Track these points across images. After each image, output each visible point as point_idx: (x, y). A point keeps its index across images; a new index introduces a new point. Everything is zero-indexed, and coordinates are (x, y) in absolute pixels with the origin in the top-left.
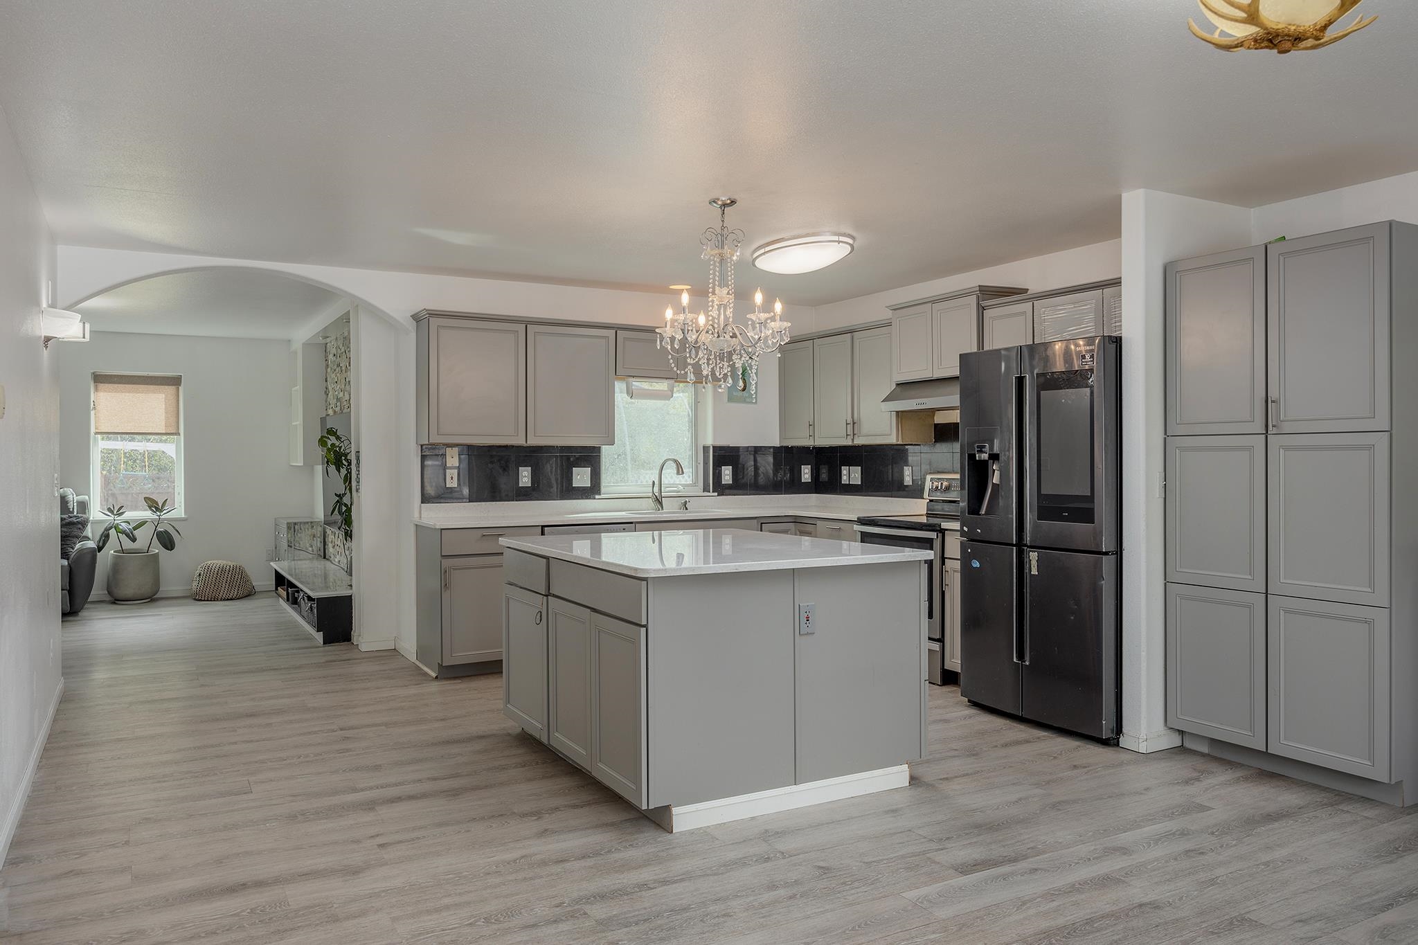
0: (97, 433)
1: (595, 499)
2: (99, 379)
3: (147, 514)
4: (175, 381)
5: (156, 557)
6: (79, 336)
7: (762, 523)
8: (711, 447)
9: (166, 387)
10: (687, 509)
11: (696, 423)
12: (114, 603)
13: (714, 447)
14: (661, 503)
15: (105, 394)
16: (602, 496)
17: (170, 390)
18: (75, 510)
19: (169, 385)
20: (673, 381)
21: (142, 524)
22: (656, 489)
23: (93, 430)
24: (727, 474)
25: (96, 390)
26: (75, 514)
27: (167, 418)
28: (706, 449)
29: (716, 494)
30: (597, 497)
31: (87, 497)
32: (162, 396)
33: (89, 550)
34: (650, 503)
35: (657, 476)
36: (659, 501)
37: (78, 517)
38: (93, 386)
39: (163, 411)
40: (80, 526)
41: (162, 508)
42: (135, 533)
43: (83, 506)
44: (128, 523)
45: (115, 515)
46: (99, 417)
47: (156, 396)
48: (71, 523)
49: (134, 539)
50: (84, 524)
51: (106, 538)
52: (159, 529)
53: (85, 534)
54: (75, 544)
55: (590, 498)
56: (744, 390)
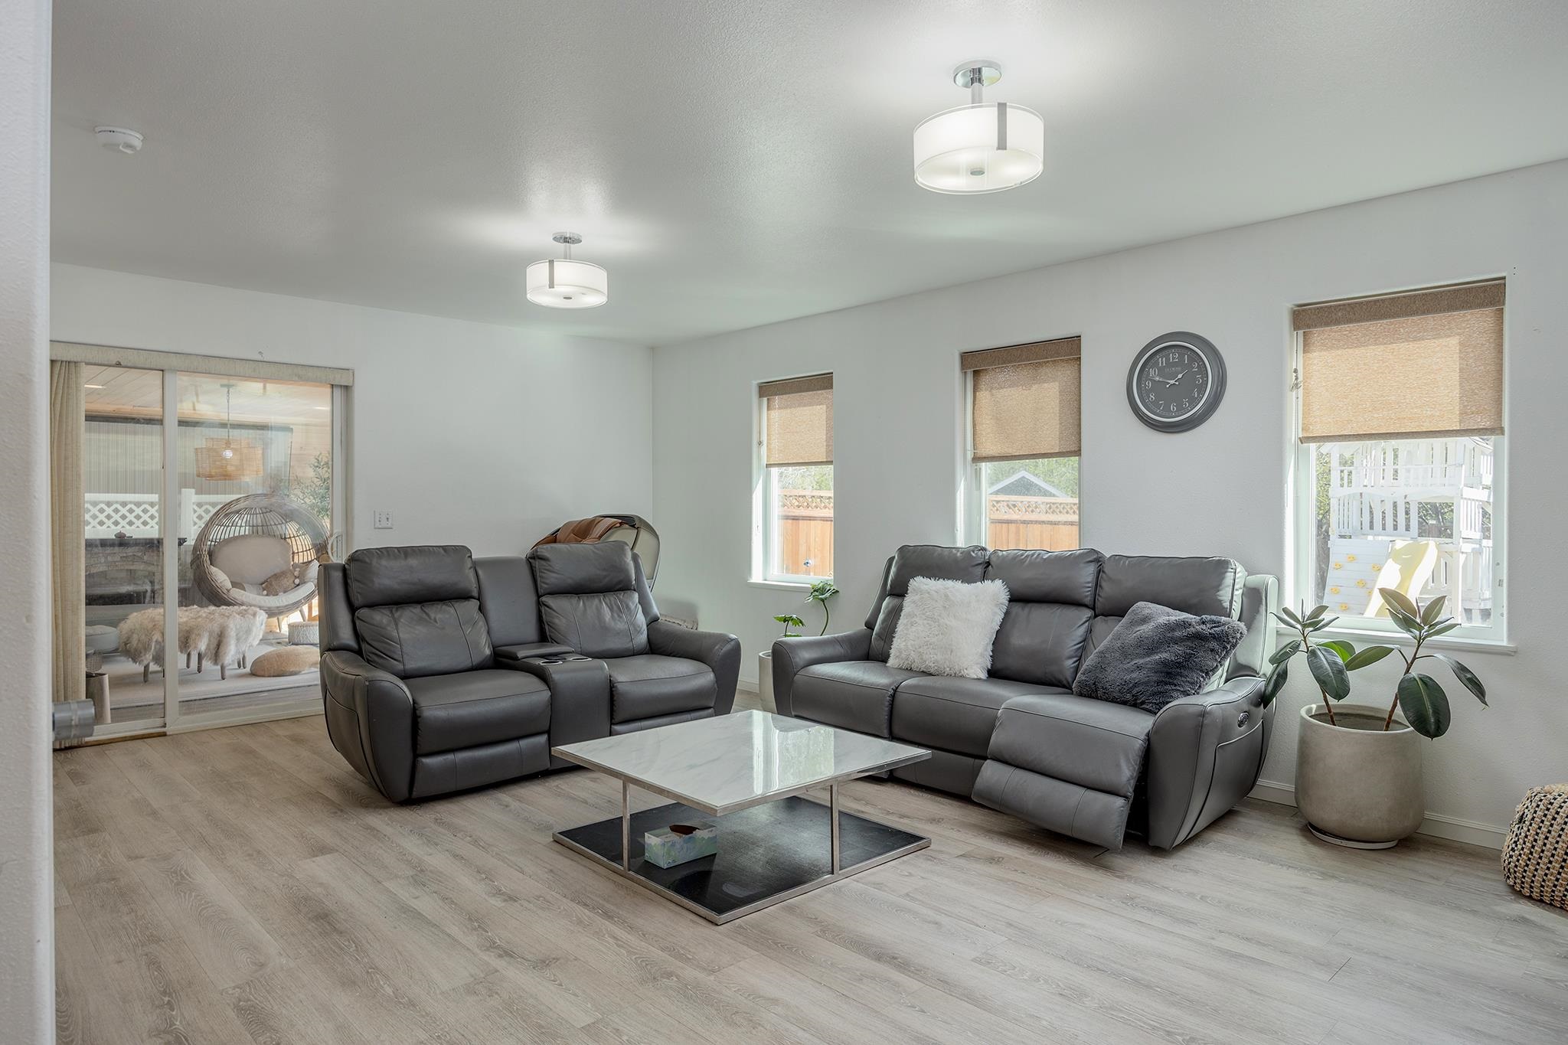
0: (1302, 440)
2: (1310, 319)
3: (1396, 635)
5: (1407, 746)
9: (1467, 314)
15: (1325, 351)
17: (1477, 320)
18: (1234, 608)
19: (1476, 307)
21: (1377, 653)
23: (1293, 433)
25: (1307, 347)
26: (1236, 614)
27: (1470, 395)
31: (1270, 578)
32: (1454, 342)
33: (1202, 703)
37: (1218, 624)
38: (1291, 341)
39: (1456, 376)
40: (1214, 644)
41: (1425, 620)
42: (1352, 676)
43: (1255, 598)
44: (1345, 646)
45: (1304, 626)
46: (1307, 405)
47: (1443, 341)
48: (1199, 637)
49: (1341, 692)
50: (1224, 641)
51: (1281, 677)
52: (1414, 673)
53: (1241, 654)
54: (1197, 688)
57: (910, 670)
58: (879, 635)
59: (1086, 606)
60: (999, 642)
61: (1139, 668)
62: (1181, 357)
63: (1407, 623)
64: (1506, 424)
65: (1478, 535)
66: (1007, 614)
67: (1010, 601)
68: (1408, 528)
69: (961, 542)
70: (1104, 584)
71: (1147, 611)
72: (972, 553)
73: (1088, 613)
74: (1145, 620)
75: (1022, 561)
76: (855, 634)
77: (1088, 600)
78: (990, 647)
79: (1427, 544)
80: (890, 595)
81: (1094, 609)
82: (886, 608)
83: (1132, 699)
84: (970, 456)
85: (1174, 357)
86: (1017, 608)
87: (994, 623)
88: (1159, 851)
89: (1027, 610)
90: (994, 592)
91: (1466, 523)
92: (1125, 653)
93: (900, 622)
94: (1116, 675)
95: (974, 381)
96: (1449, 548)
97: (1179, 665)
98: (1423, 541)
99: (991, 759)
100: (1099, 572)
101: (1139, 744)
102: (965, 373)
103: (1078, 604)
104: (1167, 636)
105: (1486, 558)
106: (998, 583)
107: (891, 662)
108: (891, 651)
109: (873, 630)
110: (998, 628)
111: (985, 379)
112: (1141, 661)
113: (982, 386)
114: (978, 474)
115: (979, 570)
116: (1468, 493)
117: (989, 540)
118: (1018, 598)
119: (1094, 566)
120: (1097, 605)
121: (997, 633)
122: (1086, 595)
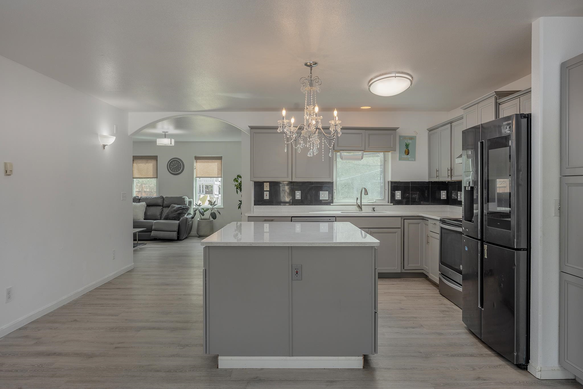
0: (196, 177)
1: (331, 205)
2: (197, 158)
3: (210, 206)
4: (220, 158)
5: (212, 221)
6: (169, 144)
7: (404, 219)
8: (390, 182)
9: (218, 160)
10: (374, 211)
11: (384, 171)
12: (199, 237)
13: (391, 182)
14: (361, 209)
15: (199, 163)
16: (334, 204)
17: (219, 161)
18: (187, 204)
19: (219, 160)
20: (363, 152)
21: (207, 209)
22: (359, 201)
23: (195, 176)
24: (398, 195)
25: (196, 162)
26: (187, 205)
27: (218, 172)
28: (388, 182)
29: (392, 204)
30: (331, 204)
31: (192, 200)
32: (216, 164)
33: (185, 218)
34: (356, 208)
35: (360, 195)
36: (360, 207)
37: (186, 207)
38: (195, 161)
39: (217, 169)
40: (186, 210)
41: (213, 204)
42: (204, 213)
43: (190, 203)
44: (203, 209)
45: (198, 206)
46: (197, 172)
47: (215, 163)
48: (183, 209)
49: (203, 215)
50: (187, 209)
51: (195, 214)
52: (212, 212)
53: (189, 212)
54: (184, 216)
55: (328, 205)
56: (408, 154)
59: (161, 206)
60: (145, 214)
61: (175, 214)
62: (177, 162)
63: (211, 205)
64: (222, 176)
65: (218, 193)
66: (146, 209)
67: (147, 206)
68: (203, 192)
70: (165, 202)
71: (174, 206)
72: (138, 198)
73: (162, 207)
74: (174, 207)
75: (148, 199)
79: (208, 196)
81: (163, 206)
83: (174, 219)
85: (175, 162)
86: (148, 208)
87: (144, 210)
88: (181, 240)
89: (150, 208)
90: (144, 204)
91: (216, 190)
92: (172, 212)
94: (171, 216)
96: (212, 197)
97: (181, 213)
98: (207, 195)
99: (153, 230)
101: (177, 225)
103: (160, 206)
104: (178, 209)
105: (220, 198)
111: (135, 161)
112: (175, 213)
113: (134, 163)
116: (216, 183)
118: (148, 205)
119: (162, 199)
120: (164, 206)
121: (145, 212)
122: (161, 204)
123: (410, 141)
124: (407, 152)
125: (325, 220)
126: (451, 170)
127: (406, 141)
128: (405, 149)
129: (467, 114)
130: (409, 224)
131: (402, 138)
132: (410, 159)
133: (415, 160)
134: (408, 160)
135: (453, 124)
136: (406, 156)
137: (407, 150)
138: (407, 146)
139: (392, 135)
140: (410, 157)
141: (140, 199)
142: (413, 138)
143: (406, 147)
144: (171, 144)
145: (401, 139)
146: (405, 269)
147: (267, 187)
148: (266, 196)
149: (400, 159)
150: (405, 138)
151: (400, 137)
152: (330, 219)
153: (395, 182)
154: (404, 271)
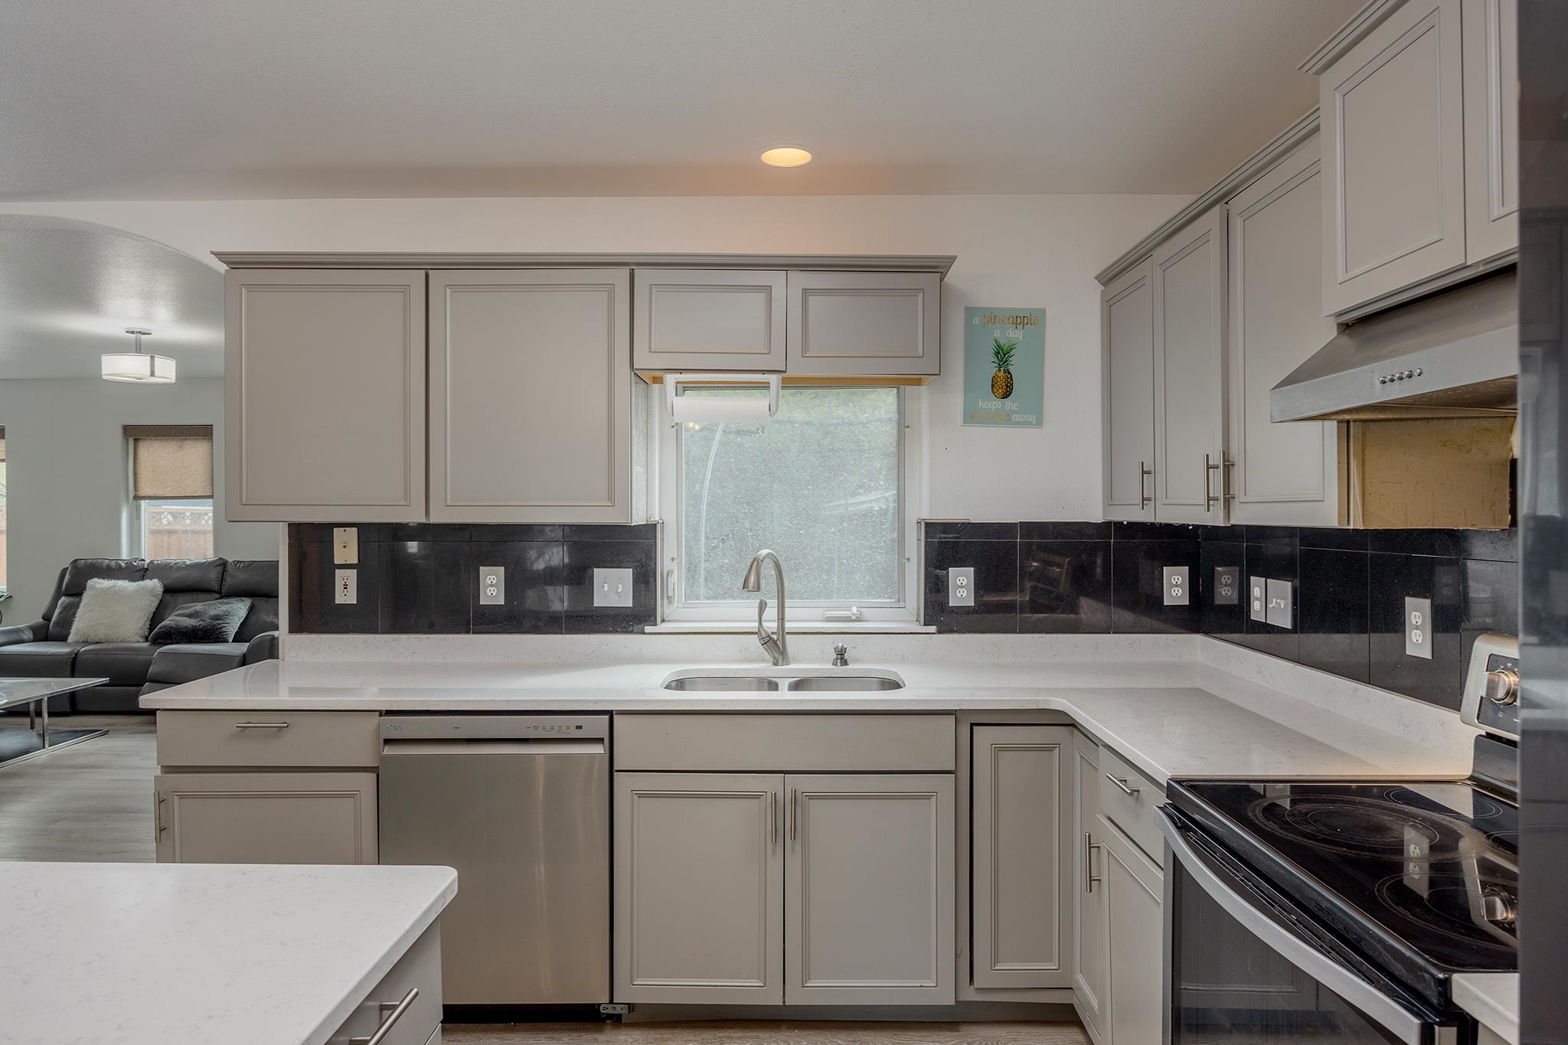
1: (644, 633)
7: (972, 725)
8: (923, 525)
10: (845, 663)
11: (899, 476)
13: (928, 525)
16: (661, 628)
24: (962, 585)
28: (917, 524)
29: (933, 629)
30: (648, 629)
33: (266, 638)
36: (775, 645)
55: (632, 632)
56: (1006, 395)
57: (86, 642)
58: (57, 624)
59: (215, 592)
60: (154, 621)
66: (161, 601)
67: (165, 592)
69: (125, 555)
70: (227, 578)
72: (134, 563)
73: (218, 596)
75: (172, 567)
76: (34, 625)
77: (216, 588)
78: (148, 623)
80: (66, 595)
81: (220, 593)
82: (61, 605)
84: (131, 495)
86: (168, 597)
87: (151, 608)
89: (175, 597)
90: (154, 585)
93: (79, 610)
95: (135, 444)
100: (224, 571)
102: (127, 440)
103: (209, 591)
106: (156, 581)
107: (70, 639)
108: (71, 631)
109: (50, 621)
110: (154, 610)
111: (142, 444)
113: (141, 448)
114: (138, 508)
115: (141, 573)
117: (148, 554)
118: (169, 590)
119: (220, 569)
120: (223, 591)
121: (154, 613)
122: (215, 586)
123: (1013, 335)
124: (1001, 382)
125: (552, 728)
126: (1228, 467)
127: (997, 334)
128: (992, 369)
129: (1345, 89)
130: (999, 749)
131: (980, 318)
132: (1016, 418)
133: (1039, 423)
134: (1006, 420)
135: (1238, 203)
136: (996, 404)
137: (1001, 374)
138: (1002, 355)
139: (921, 295)
140: (1014, 407)
141: (147, 569)
142: (1025, 319)
143: (996, 360)
144: (152, 374)
145: (976, 321)
146: (977, 983)
147: (346, 549)
148: (346, 591)
149: (971, 417)
150: (992, 317)
151: (970, 312)
152: (579, 727)
153: (947, 527)
154: (970, 995)
